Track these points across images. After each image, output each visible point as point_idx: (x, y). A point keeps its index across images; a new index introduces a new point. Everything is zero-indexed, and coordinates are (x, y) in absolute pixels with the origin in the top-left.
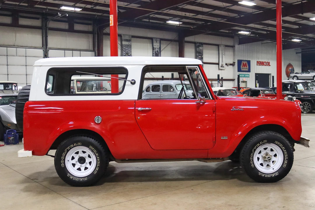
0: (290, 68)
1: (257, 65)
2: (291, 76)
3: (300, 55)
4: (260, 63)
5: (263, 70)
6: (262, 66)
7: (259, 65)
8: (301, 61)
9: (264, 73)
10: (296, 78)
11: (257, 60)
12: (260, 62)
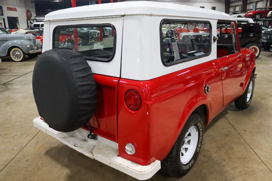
0: (29, 13)
1: (8, 10)
2: (31, 19)
3: (34, 3)
4: (10, 9)
5: (12, 14)
6: (11, 11)
7: (9, 10)
8: (35, 7)
9: (13, 16)
10: (36, 20)
11: (7, 7)
12: (9, 7)
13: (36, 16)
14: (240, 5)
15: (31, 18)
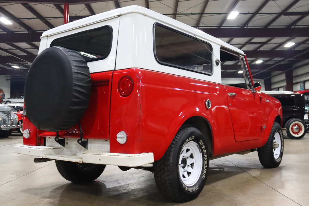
0: (1, 94)
10: (9, 103)
13: (10, 97)
14: (284, 86)
15: (3, 100)
